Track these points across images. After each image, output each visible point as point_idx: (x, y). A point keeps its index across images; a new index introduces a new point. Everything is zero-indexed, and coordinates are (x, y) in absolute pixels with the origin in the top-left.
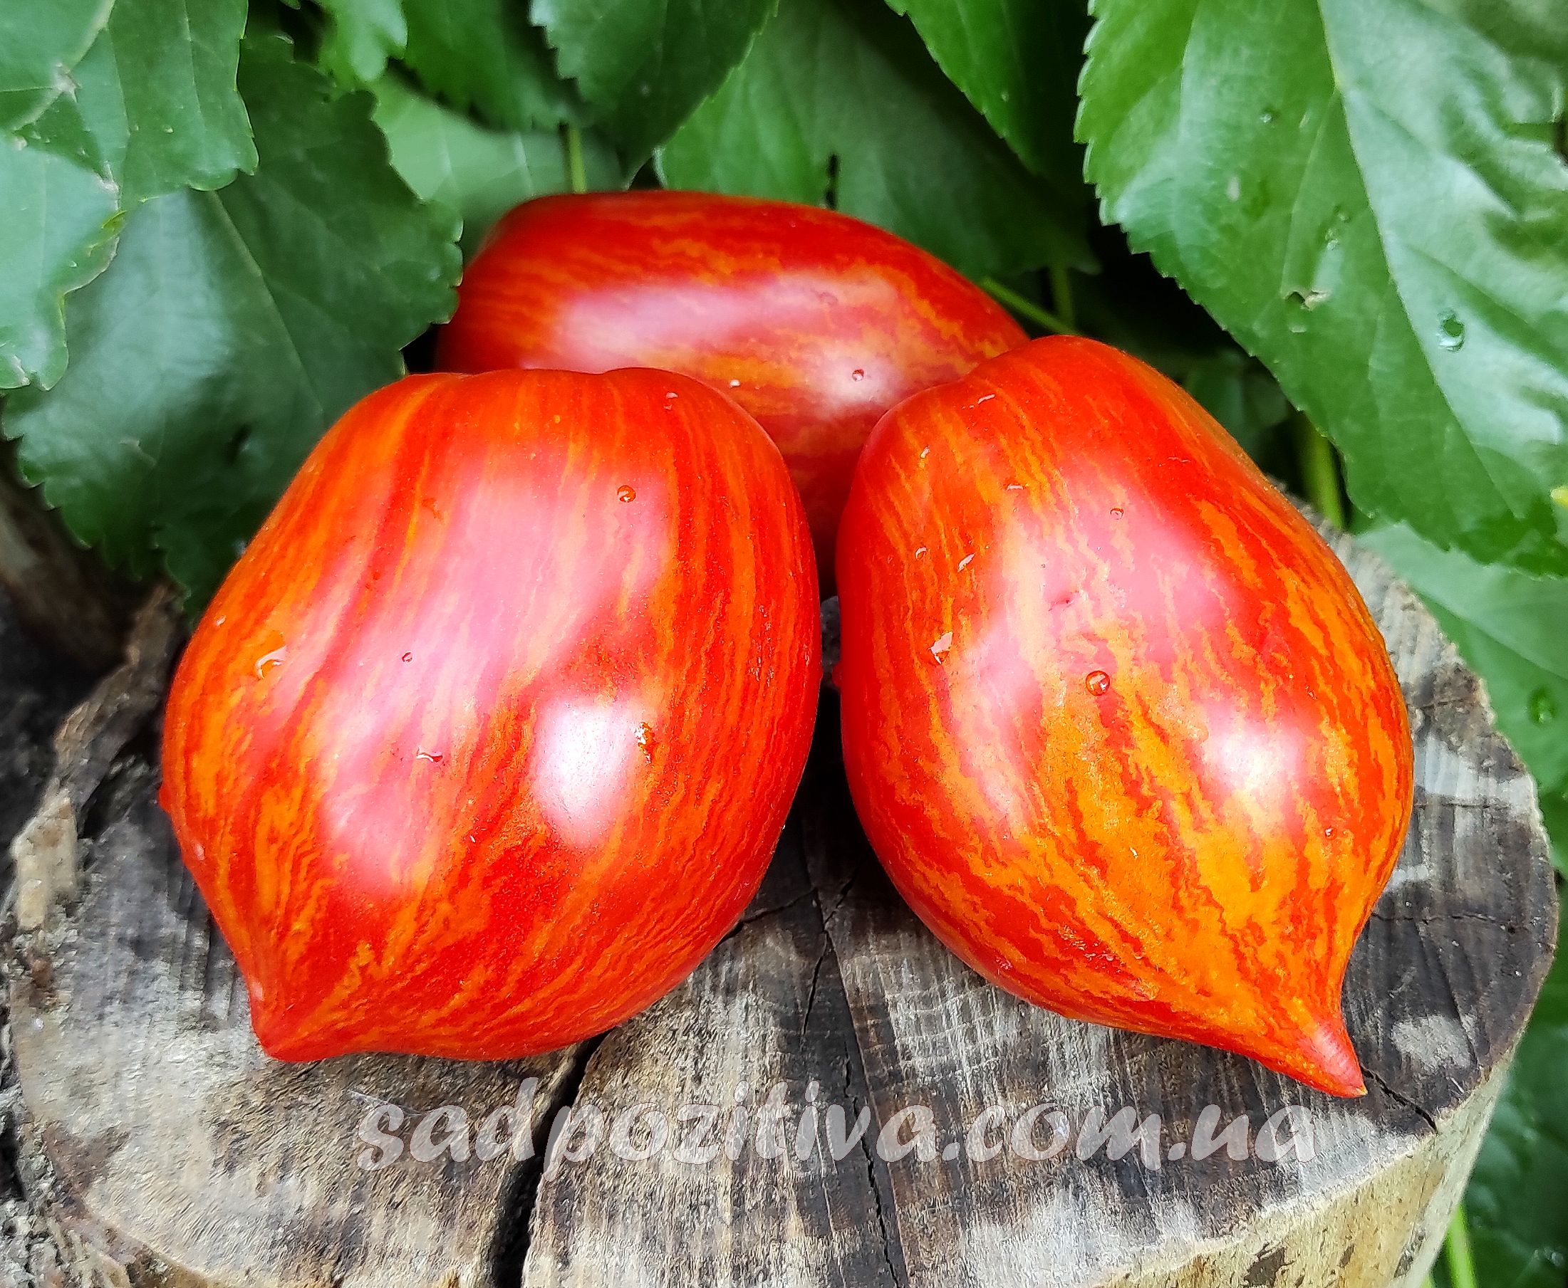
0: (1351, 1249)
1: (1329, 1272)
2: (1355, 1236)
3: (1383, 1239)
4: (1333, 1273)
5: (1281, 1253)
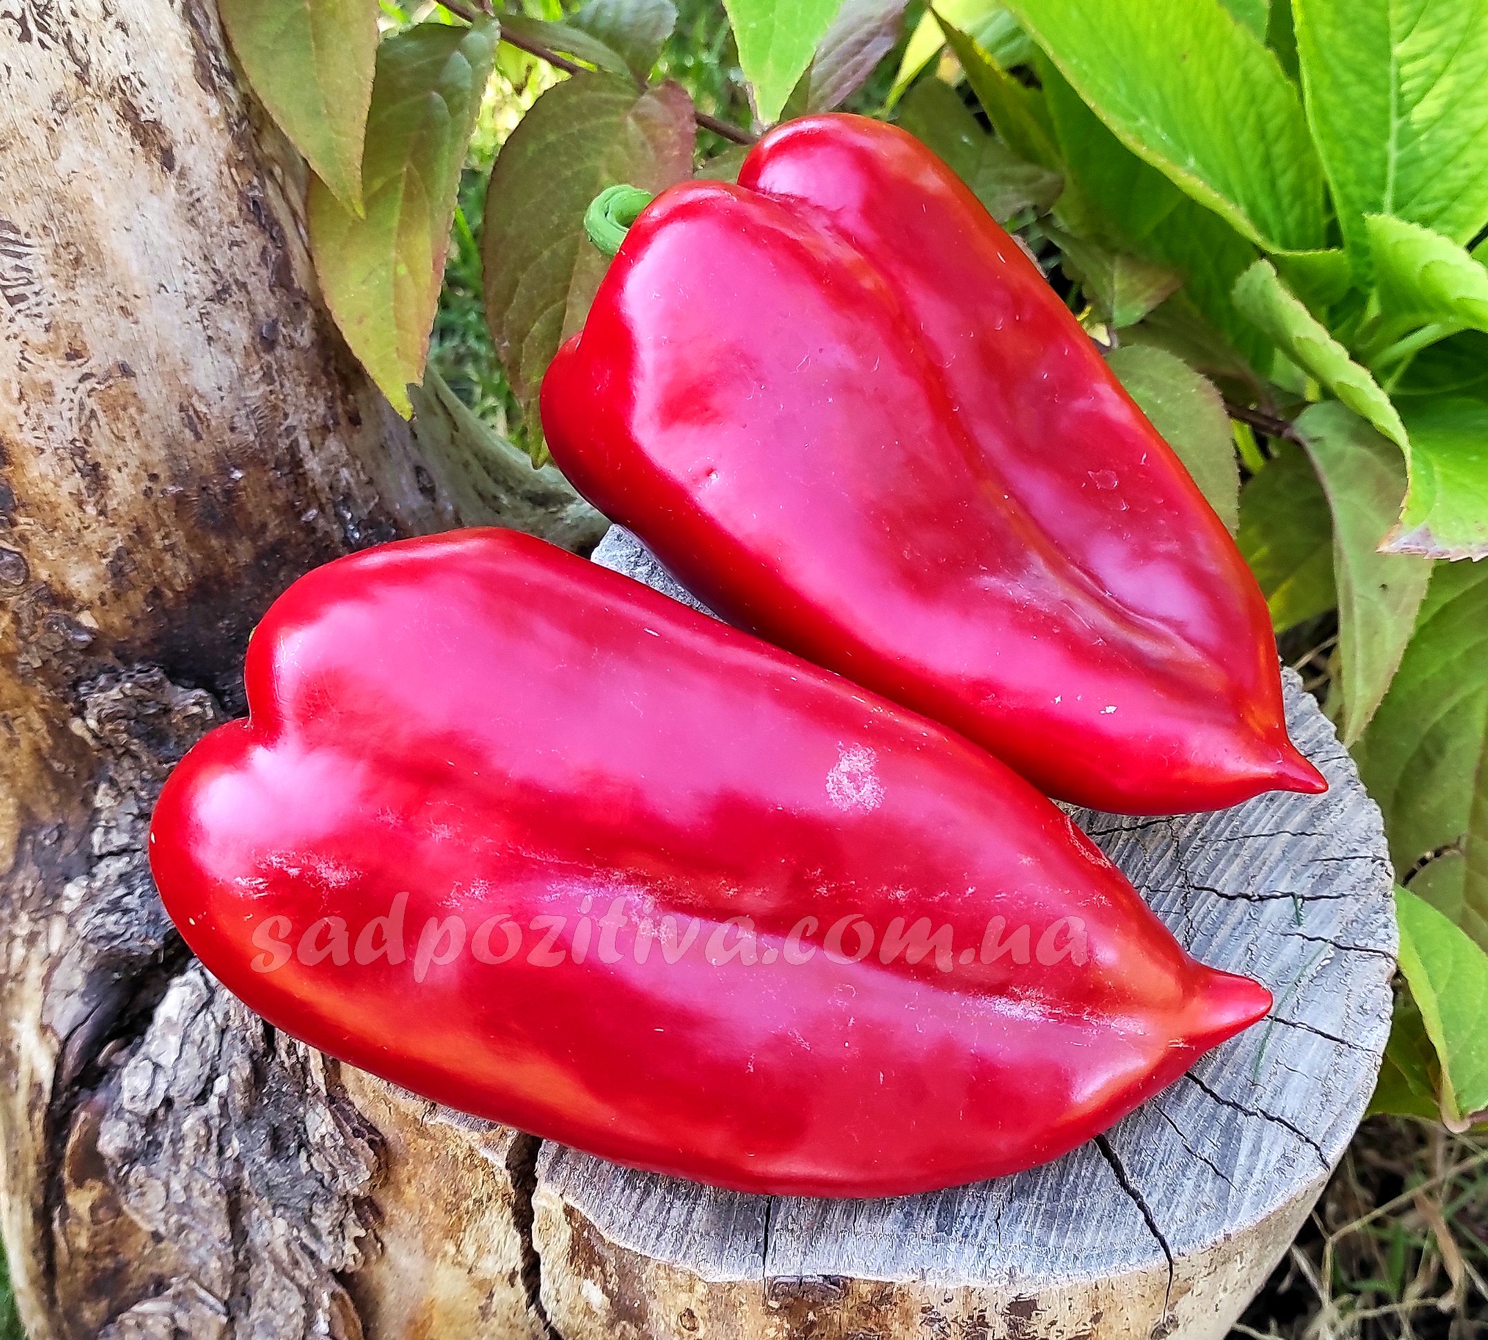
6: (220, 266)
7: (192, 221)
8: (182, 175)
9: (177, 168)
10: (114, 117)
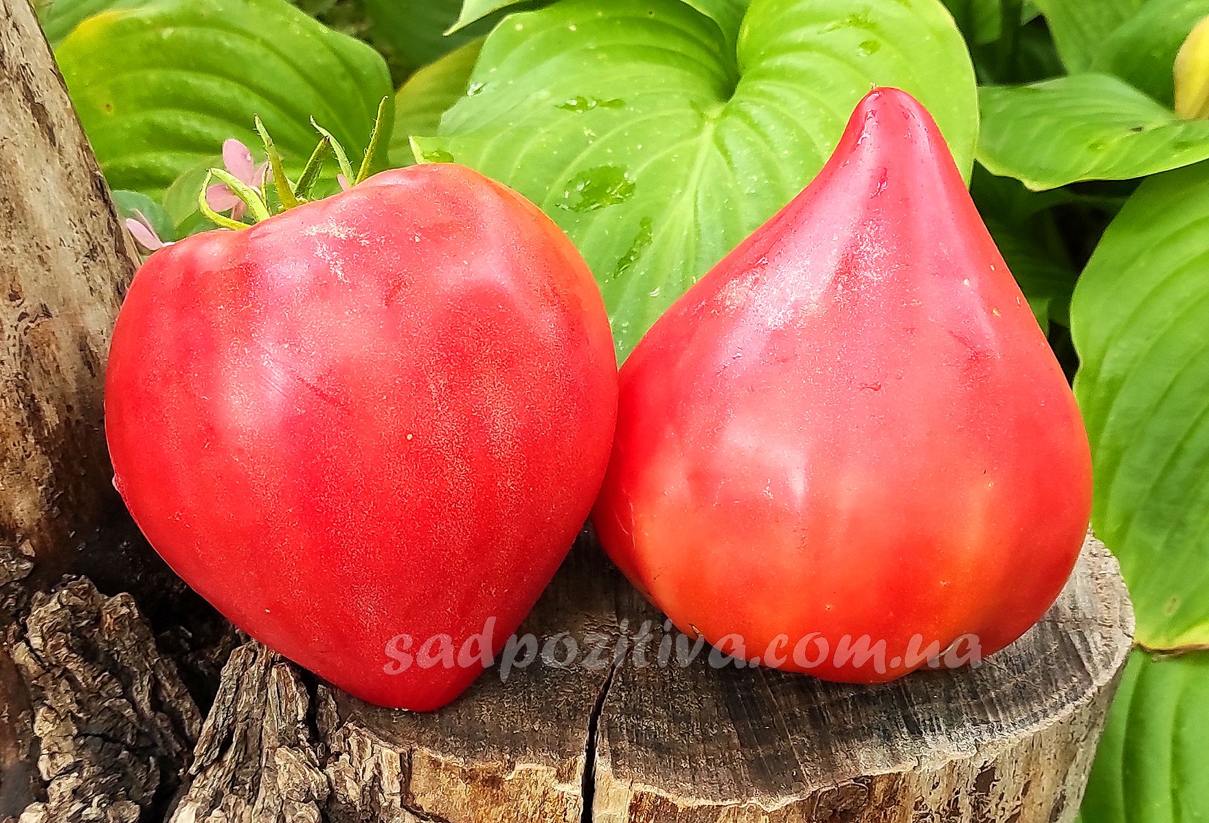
0: (1029, 782)
1: (1016, 798)
2: (1031, 773)
3: (1046, 781)
4: (1018, 799)
5: (993, 769)
6: (88, 230)
7: (70, 189)
8: (60, 152)
9: (57, 145)
10: (21, 98)
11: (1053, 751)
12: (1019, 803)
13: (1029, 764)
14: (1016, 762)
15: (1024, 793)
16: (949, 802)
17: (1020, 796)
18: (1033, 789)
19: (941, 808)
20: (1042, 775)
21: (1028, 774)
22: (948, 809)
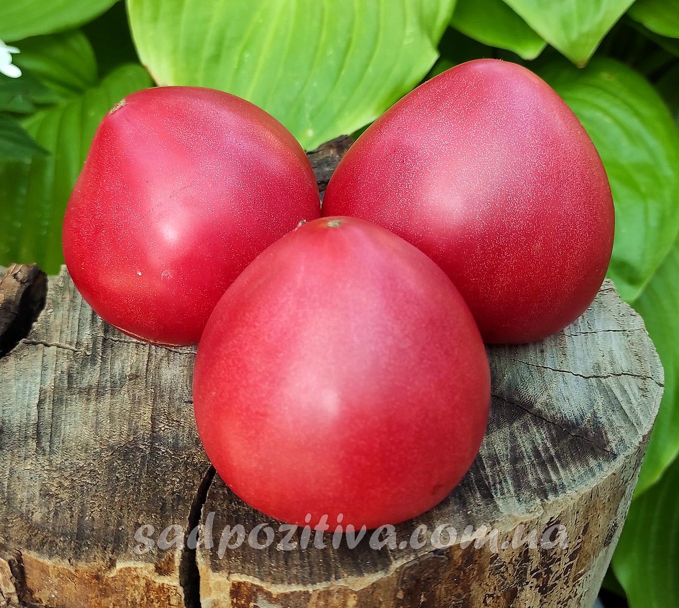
0: (588, 524)
1: (578, 538)
2: (589, 517)
3: (602, 520)
11: (607, 497)
12: (580, 540)
13: (587, 512)
14: (577, 513)
15: (585, 531)
16: (521, 554)
17: (581, 536)
18: (591, 528)
19: (514, 560)
20: (599, 516)
21: (587, 519)
22: (519, 559)
